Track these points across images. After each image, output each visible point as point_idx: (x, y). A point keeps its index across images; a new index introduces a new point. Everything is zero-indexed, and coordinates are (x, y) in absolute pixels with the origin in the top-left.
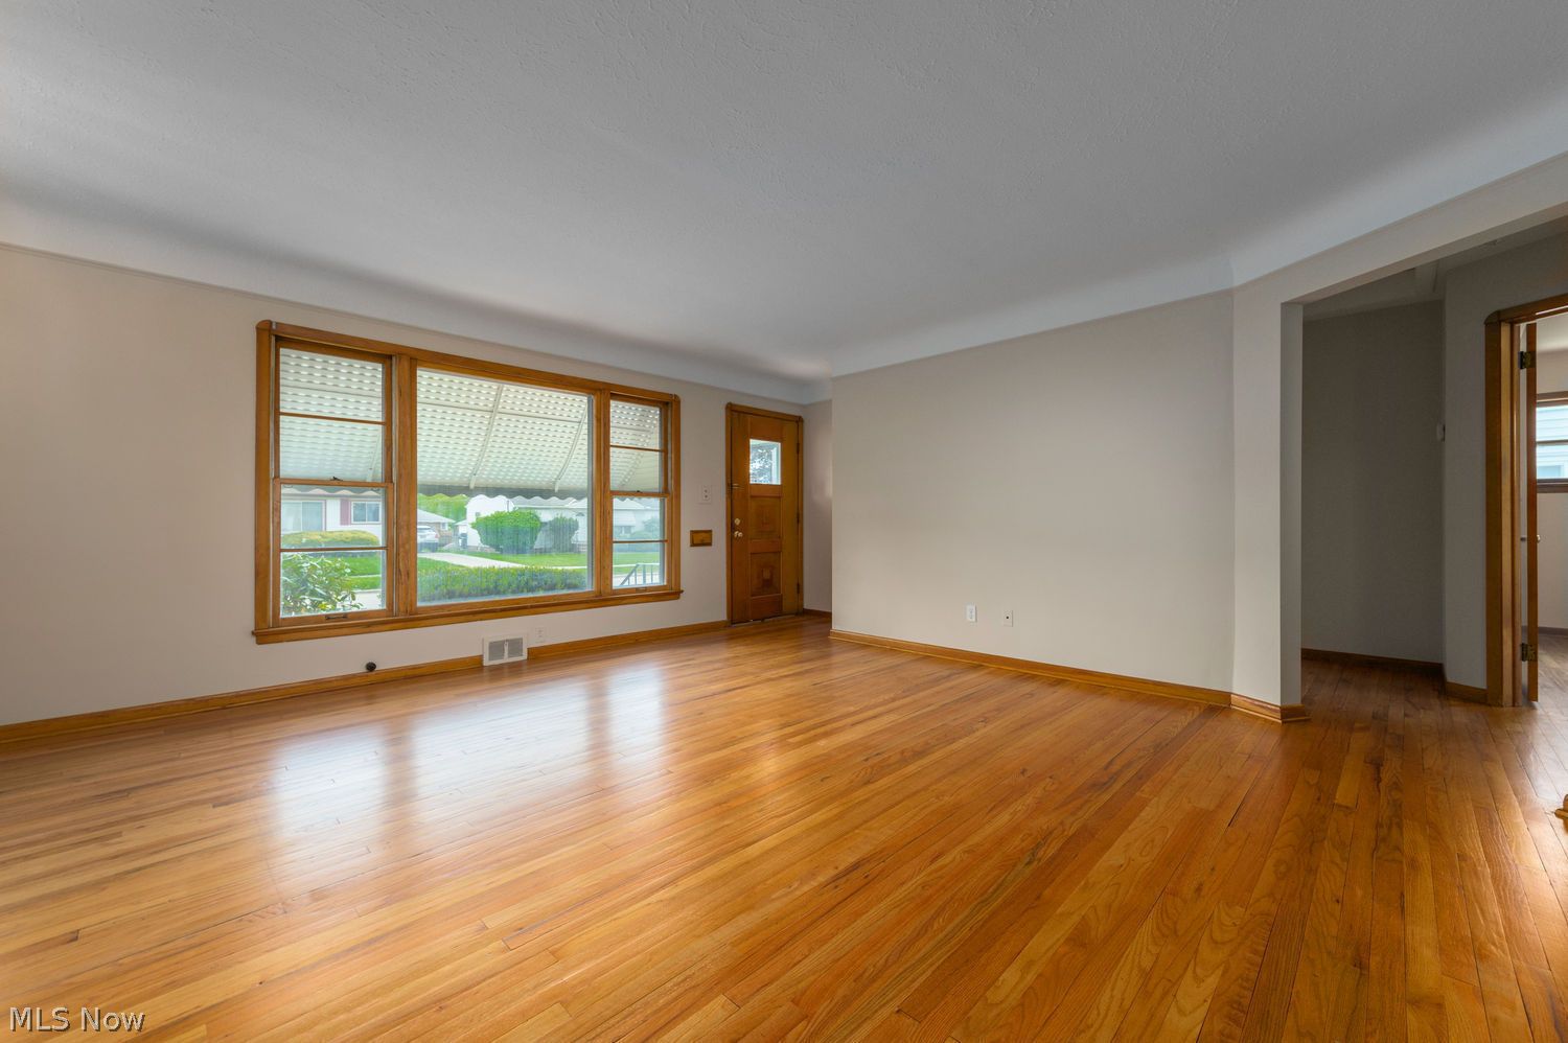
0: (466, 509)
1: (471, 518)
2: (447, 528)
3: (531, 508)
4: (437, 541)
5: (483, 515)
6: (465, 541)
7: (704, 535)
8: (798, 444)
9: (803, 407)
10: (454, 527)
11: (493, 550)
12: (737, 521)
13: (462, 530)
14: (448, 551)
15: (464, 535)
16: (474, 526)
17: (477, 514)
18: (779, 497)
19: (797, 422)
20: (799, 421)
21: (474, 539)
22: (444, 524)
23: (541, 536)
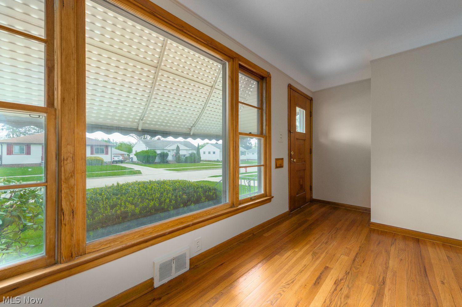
0: (132, 149)
1: (134, 152)
2: (126, 155)
3: (154, 149)
4: (123, 160)
5: (138, 152)
6: (132, 160)
7: (280, 161)
8: (311, 112)
9: (313, 93)
10: (129, 155)
11: (141, 162)
12: (292, 153)
13: (131, 156)
14: (126, 163)
15: (132, 158)
16: (135, 155)
17: (136, 151)
18: (305, 140)
19: (310, 100)
20: (311, 100)
21: (135, 159)
22: (125, 154)
23: (157, 158)
